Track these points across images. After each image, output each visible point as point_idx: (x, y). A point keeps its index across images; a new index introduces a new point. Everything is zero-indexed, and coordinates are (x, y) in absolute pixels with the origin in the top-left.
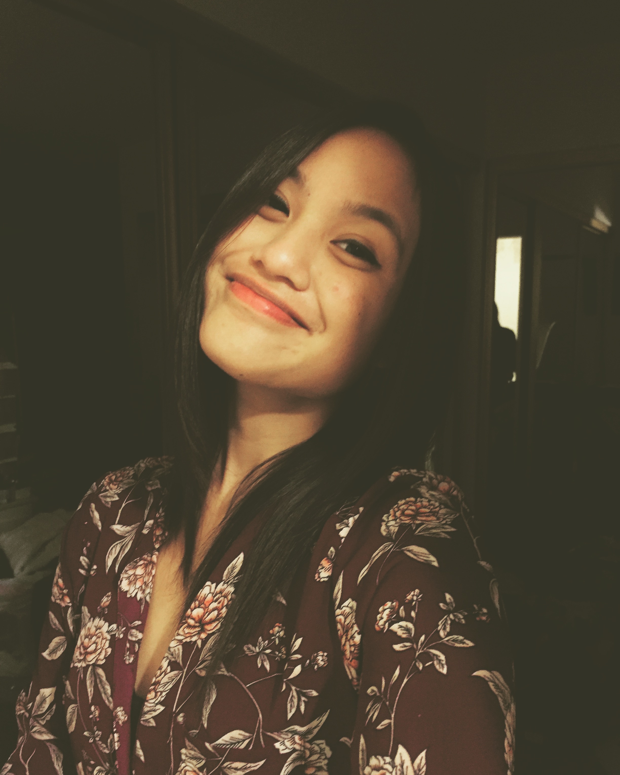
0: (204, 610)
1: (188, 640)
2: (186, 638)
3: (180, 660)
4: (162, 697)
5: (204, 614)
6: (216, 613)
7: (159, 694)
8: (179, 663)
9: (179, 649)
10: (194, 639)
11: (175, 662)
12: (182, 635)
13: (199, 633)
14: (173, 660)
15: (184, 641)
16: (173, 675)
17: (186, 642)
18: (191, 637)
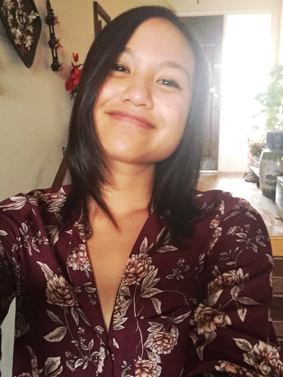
0: (135, 268)
1: (131, 284)
2: (130, 283)
3: (129, 294)
4: (124, 314)
5: (136, 270)
6: (142, 268)
7: (122, 313)
8: (129, 296)
9: (127, 289)
10: (134, 283)
11: (127, 296)
12: (127, 283)
13: (136, 279)
14: (126, 295)
15: (129, 285)
16: (127, 302)
17: (130, 285)
18: (132, 282)
